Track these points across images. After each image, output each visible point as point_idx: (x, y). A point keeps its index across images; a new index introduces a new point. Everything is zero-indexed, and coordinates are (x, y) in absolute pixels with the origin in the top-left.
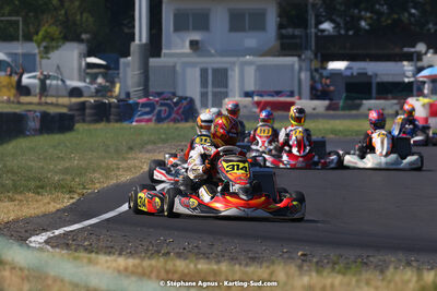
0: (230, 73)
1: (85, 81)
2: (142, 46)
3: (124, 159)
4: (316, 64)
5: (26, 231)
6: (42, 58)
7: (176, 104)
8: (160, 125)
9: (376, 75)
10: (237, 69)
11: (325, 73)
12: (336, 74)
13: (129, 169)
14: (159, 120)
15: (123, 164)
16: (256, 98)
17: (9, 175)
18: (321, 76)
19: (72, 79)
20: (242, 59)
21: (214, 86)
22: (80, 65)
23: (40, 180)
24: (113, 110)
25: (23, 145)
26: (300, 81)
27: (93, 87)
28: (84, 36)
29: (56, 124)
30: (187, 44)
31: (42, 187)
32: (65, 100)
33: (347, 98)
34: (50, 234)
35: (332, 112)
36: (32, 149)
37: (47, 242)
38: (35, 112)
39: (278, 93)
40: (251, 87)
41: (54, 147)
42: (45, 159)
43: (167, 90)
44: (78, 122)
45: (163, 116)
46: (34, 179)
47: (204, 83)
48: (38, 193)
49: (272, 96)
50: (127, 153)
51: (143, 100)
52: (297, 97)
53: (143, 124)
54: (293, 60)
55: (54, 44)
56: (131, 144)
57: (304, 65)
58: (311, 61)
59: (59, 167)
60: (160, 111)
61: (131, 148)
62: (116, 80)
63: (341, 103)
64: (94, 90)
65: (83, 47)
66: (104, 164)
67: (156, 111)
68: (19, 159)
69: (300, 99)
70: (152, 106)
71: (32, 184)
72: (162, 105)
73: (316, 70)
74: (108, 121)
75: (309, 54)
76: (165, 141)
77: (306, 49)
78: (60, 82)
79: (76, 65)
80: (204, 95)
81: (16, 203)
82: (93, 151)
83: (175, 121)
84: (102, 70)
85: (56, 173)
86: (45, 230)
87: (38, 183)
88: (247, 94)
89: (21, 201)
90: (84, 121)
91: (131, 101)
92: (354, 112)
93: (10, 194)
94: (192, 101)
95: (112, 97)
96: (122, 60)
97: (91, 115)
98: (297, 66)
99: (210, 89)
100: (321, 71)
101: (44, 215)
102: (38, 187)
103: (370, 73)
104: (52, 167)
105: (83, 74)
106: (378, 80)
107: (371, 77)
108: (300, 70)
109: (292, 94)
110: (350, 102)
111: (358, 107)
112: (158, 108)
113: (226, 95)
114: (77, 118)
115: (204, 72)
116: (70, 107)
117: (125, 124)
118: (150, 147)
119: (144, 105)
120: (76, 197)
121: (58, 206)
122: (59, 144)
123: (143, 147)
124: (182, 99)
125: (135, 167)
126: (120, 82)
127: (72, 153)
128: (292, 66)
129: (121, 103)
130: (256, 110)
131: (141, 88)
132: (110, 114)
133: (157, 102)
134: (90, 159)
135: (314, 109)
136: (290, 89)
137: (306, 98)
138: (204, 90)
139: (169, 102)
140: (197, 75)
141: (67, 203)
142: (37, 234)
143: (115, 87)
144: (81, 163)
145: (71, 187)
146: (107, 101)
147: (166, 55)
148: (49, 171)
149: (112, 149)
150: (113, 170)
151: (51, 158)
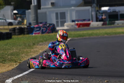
0: (66, 14)
2: (35, 6)
3: (32, 48)
4: (97, 9)
5: (4, 78)
7: (48, 27)
8: (43, 35)
9: (119, 11)
10: (69, 13)
11: (101, 12)
12: (105, 12)
13: (34, 52)
14: (43, 33)
15: (32, 50)
16: (76, 22)
18: (99, 13)
19: (8, 19)
20: (70, 8)
21: (61, 19)
22: (11, 14)
24: (26, 30)
26: (92, 15)
27: (17, 22)
28: (12, 3)
30: (50, 4)
31: (5, 61)
33: (110, 20)
34: (12, 79)
35: (104, 26)
39: (84, 20)
40: (74, 19)
41: (6, 45)
42: (3, 50)
43: (44, 21)
45: (44, 31)
47: (57, 18)
48: (4, 63)
49: (82, 21)
50: (33, 46)
51: (36, 26)
52: (91, 21)
53: (37, 35)
54: (89, 8)
55: (1, 6)
56: (34, 42)
57: (93, 9)
59: (9, 52)
60: (43, 30)
61: (34, 44)
62: (25, 18)
63: (107, 22)
64: (17, 23)
65: (12, 7)
66: (25, 51)
67: (41, 30)
69: (92, 21)
70: (40, 28)
72: (43, 27)
73: (98, 11)
74: (24, 34)
75: (95, 5)
76: (46, 41)
77: (93, 3)
78: (4, 21)
79: (10, 14)
80: (57, 22)
82: (21, 46)
83: (48, 33)
84: (19, 15)
85: (9, 55)
86: (10, 77)
87: (3, 59)
88: (73, 21)
90: (15, 35)
91: (32, 27)
92: (112, 26)
94: (54, 25)
95: (23, 25)
96: (27, 11)
97: (18, 32)
98: (90, 10)
99: (59, 20)
100: (99, 11)
101: (8, 71)
102: (3, 61)
103: (117, 11)
104: (6, 53)
106: (121, 13)
107: (118, 12)
108: (92, 11)
109: (89, 20)
110: (110, 22)
111: (114, 23)
112: (42, 28)
113: (65, 22)
114: (13, 34)
115: (57, 14)
116: (10, 30)
117: (30, 35)
118: (41, 43)
120: (18, 64)
122: (7, 44)
123: (38, 43)
124: (50, 24)
125: (37, 51)
126: (26, 19)
127: (13, 47)
128: (89, 10)
129: (28, 27)
130: (77, 27)
131: (35, 21)
132: (25, 32)
133: (42, 26)
134: (20, 49)
135: (98, 25)
136: (88, 18)
137: (94, 21)
138: (57, 20)
139: (46, 26)
140: (54, 15)
141: (15, 66)
142: (8, 79)
143: (24, 21)
144: (17, 50)
145: (15, 60)
146: (23, 27)
147: (43, 8)
148: (6, 54)
149: (27, 45)
150: (29, 53)
151: (5, 49)
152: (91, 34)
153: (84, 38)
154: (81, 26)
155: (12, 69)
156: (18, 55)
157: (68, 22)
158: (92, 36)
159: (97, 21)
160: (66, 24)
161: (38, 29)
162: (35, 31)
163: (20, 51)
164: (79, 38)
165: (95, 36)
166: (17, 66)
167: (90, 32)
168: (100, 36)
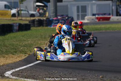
0: (87, 8)
1: (36, 11)
4: (118, 3)
5: (6, 70)
6: (20, 3)
7: (67, 20)
10: (90, 6)
16: (97, 16)
17: (5, 47)
18: (120, 7)
19: (31, 11)
20: (91, 2)
21: (81, 12)
23: (15, 49)
25: (12, 36)
26: (112, 10)
29: (24, 28)
31: (16, 52)
32: (29, 19)
34: (14, 70)
36: (15, 37)
37: (11, 74)
38: (16, 23)
39: (105, 14)
40: (95, 12)
41: (23, 36)
42: (19, 41)
43: (65, 14)
44: (32, 27)
46: (13, 49)
47: (78, 11)
48: (14, 54)
49: (103, 15)
51: (55, 18)
52: (111, 15)
53: (55, 27)
57: (114, 4)
58: (116, 2)
59: (24, 44)
66: (40, 42)
68: (10, 41)
69: (112, 16)
71: (12, 51)
72: (62, 20)
73: (118, 5)
74: (43, 26)
78: (27, 12)
79: (32, 6)
80: (78, 16)
81: (5, 58)
82: (37, 38)
84: (42, 7)
85: (22, 46)
86: (13, 69)
88: (94, 15)
89: (7, 57)
90: (34, 26)
91: (51, 19)
93: (4, 55)
94: (72, 18)
95: (45, 17)
97: (37, 24)
98: (111, 4)
99: (80, 13)
101: (14, 63)
105: (35, 9)
108: (112, 6)
109: (110, 14)
112: (60, 21)
113: (86, 15)
114: (31, 25)
115: (78, 7)
116: (30, 22)
117: (49, 27)
119: (56, 20)
120: (27, 55)
121: (20, 59)
122: (25, 35)
124: (69, 17)
126: (48, 12)
127: (29, 38)
128: (109, 4)
129: (47, 20)
130: (97, 20)
131: (54, 14)
132: (43, 24)
133: (60, 19)
134: (35, 41)
135: (118, 19)
136: (109, 12)
137: (115, 16)
138: (78, 14)
139: (64, 19)
140: (75, 8)
141: (23, 58)
142: (9, 71)
143: (46, 13)
144: (32, 42)
145: (26, 52)
146: (42, 19)
147: (64, 1)
148: (20, 45)
149: (43, 37)
150: (42, 45)
151: (21, 40)
152: (108, 28)
153: (100, 31)
154: (101, 20)
155: (20, 61)
156: (30, 47)
157: (89, 15)
158: (108, 31)
159: (117, 15)
160: (86, 17)
161: (57, 22)
162: (53, 23)
163: (35, 42)
164: (96, 31)
165: (111, 30)
166: (25, 58)
167: (108, 26)
168: (116, 30)
